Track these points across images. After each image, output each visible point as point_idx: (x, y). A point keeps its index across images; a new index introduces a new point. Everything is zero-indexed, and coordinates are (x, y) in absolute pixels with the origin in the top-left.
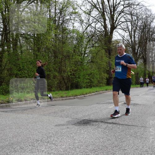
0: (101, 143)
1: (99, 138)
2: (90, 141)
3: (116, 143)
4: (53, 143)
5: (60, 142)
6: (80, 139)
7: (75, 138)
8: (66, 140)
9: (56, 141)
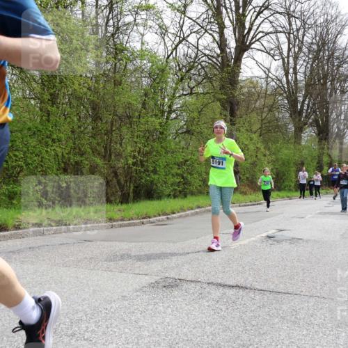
0: (208, 337)
1: (203, 324)
2: (180, 331)
3: (245, 337)
4: (86, 337)
5: (104, 333)
6: (155, 326)
7: (141, 324)
8: (120, 329)
9: (93, 331)
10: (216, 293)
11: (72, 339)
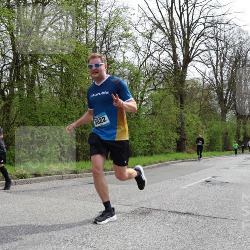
0: (170, 246)
1: (167, 238)
2: (152, 243)
3: (194, 247)
4: (92, 246)
7: (126, 237)
8: (113, 241)
9: (96, 242)
10: (175, 218)
11: (83, 247)
